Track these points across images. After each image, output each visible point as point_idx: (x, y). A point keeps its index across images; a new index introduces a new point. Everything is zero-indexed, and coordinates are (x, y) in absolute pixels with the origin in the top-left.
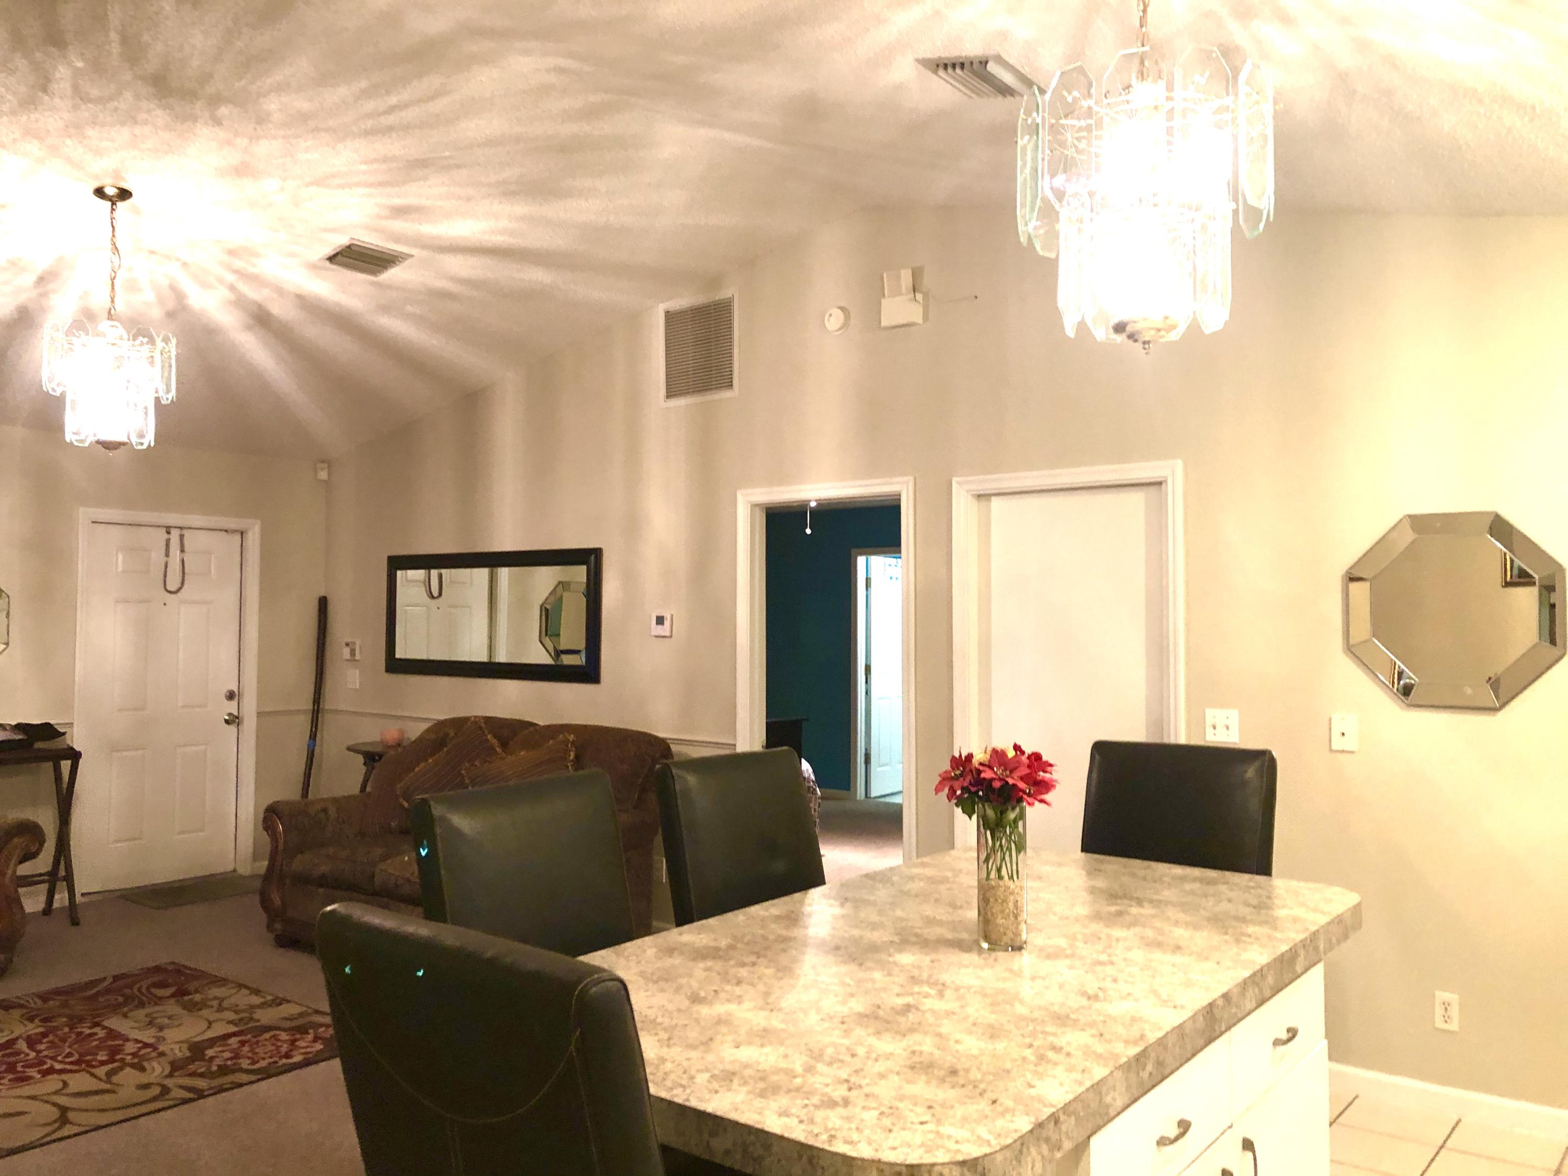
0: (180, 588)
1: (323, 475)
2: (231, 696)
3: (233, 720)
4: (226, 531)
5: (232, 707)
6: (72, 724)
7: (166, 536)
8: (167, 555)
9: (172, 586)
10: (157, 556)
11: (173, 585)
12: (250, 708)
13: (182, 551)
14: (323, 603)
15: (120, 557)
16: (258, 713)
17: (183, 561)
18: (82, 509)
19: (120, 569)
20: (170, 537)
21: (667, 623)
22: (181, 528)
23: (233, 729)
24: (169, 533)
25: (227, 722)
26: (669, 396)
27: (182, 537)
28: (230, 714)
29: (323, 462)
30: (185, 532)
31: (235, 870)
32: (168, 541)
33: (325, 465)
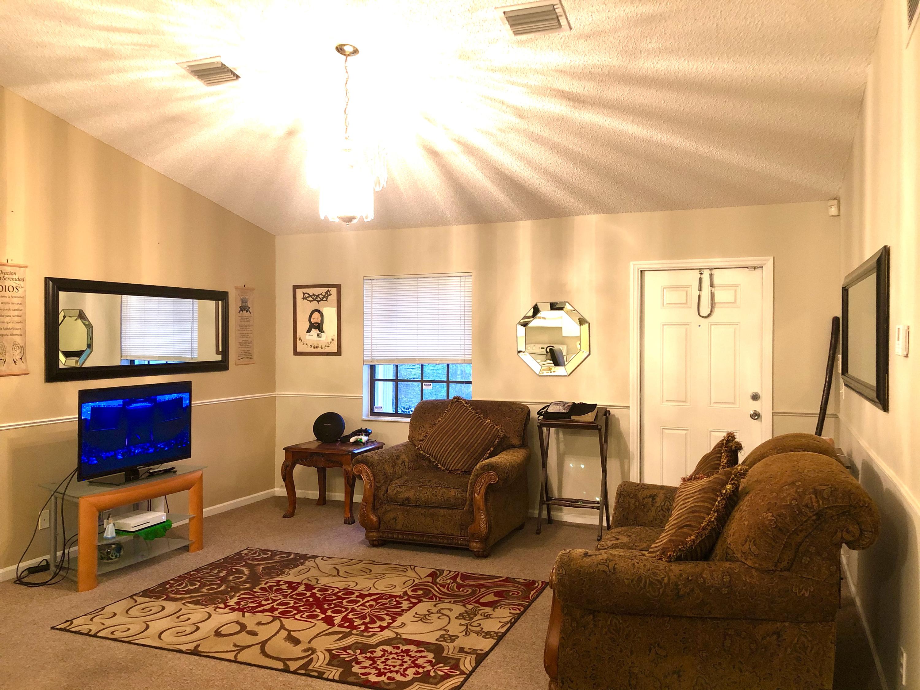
0: (711, 313)
1: (833, 211)
2: (755, 397)
3: (756, 416)
4: (748, 268)
5: (755, 406)
6: (629, 407)
7: (699, 276)
8: (700, 290)
9: (704, 313)
10: (692, 291)
11: (705, 311)
12: (766, 407)
13: (712, 285)
14: (836, 323)
15: (666, 293)
16: (773, 413)
17: (712, 294)
18: (632, 263)
20: (703, 276)
22: (711, 269)
23: (757, 423)
24: (701, 274)
25: (751, 416)
27: (711, 275)
28: (754, 411)
29: (835, 199)
30: (715, 272)
32: (700, 279)
33: (835, 202)
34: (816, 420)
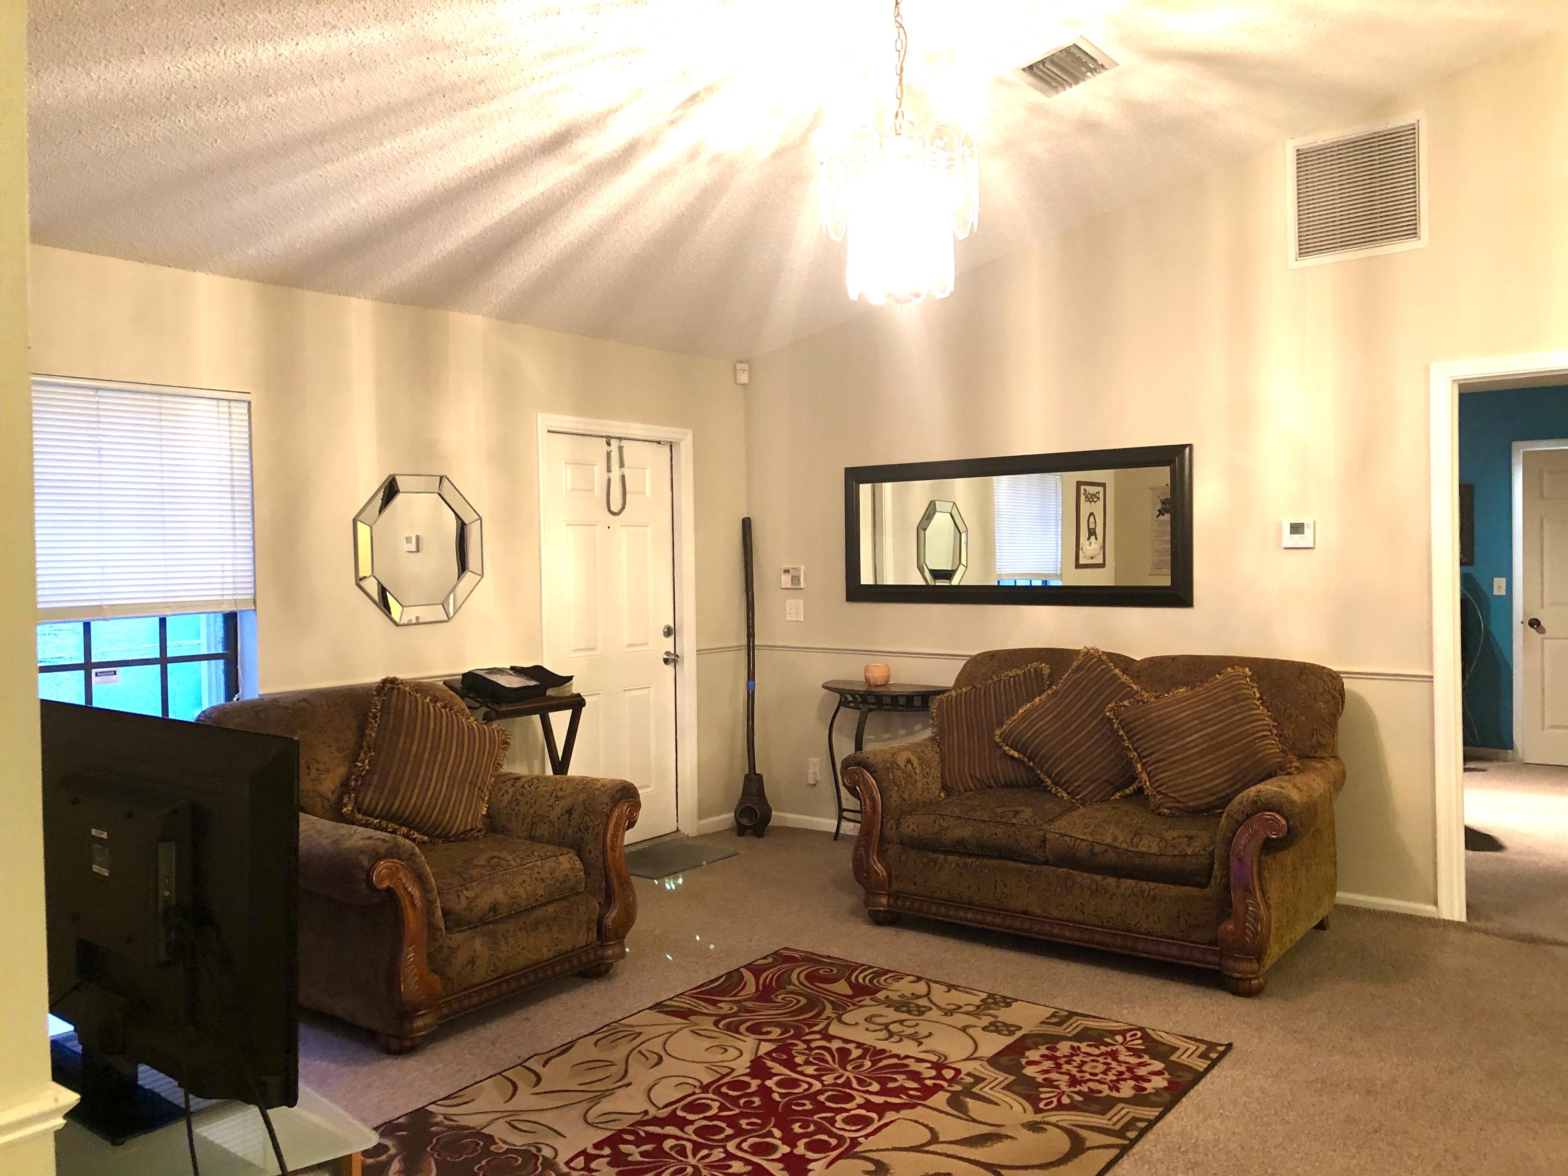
0: (623, 508)
1: (744, 378)
2: (669, 632)
3: (671, 659)
4: (659, 443)
5: (668, 644)
7: (606, 447)
8: (609, 470)
9: (615, 507)
10: (599, 471)
11: (614, 505)
12: (688, 644)
13: (622, 465)
14: (747, 524)
15: (569, 471)
16: (697, 651)
17: (623, 477)
18: (539, 416)
19: (569, 487)
20: (611, 449)
21: (1308, 531)
22: (620, 439)
23: (670, 668)
24: (609, 444)
25: (666, 661)
26: (1304, 251)
27: (621, 449)
28: (667, 653)
29: (743, 362)
30: (623, 443)
31: (678, 830)
32: (609, 454)
33: (746, 366)
34: (743, 653)
